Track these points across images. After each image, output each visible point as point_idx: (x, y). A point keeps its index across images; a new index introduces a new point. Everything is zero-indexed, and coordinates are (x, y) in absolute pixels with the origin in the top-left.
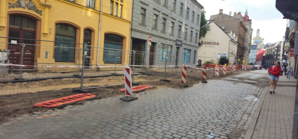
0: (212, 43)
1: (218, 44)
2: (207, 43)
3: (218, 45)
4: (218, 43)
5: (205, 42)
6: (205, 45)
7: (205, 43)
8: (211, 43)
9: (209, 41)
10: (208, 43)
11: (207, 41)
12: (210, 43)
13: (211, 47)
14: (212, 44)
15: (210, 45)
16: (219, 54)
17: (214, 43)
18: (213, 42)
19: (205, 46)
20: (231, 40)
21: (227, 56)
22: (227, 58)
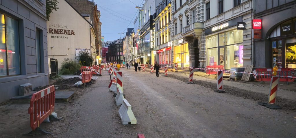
0: (63, 32)
1: (73, 33)
2: (53, 31)
3: (73, 35)
4: (73, 31)
5: (50, 29)
6: (51, 35)
7: (50, 31)
8: (60, 32)
9: (56, 28)
10: (56, 32)
11: (53, 28)
12: (59, 30)
13: (61, 37)
14: (63, 34)
15: (61, 35)
16: (76, 50)
17: (66, 32)
18: (65, 30)
19: (52, 37)
20: (91, 28)
21: (89, 52)
22: (90, 55)
